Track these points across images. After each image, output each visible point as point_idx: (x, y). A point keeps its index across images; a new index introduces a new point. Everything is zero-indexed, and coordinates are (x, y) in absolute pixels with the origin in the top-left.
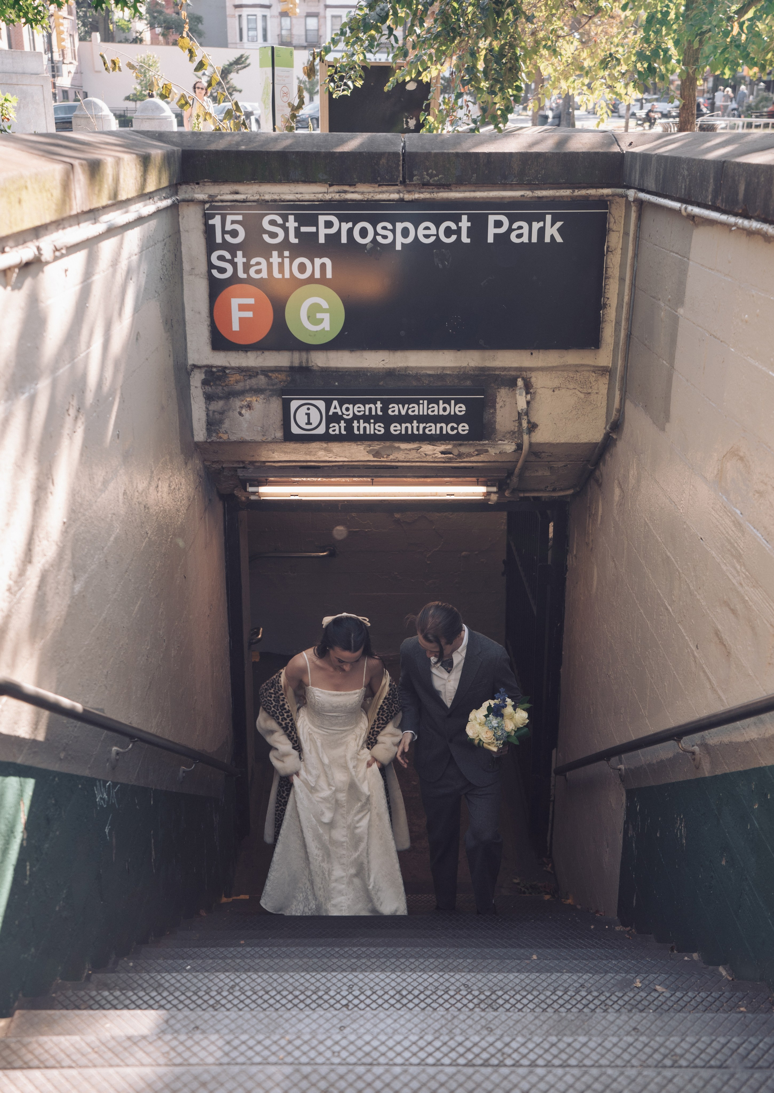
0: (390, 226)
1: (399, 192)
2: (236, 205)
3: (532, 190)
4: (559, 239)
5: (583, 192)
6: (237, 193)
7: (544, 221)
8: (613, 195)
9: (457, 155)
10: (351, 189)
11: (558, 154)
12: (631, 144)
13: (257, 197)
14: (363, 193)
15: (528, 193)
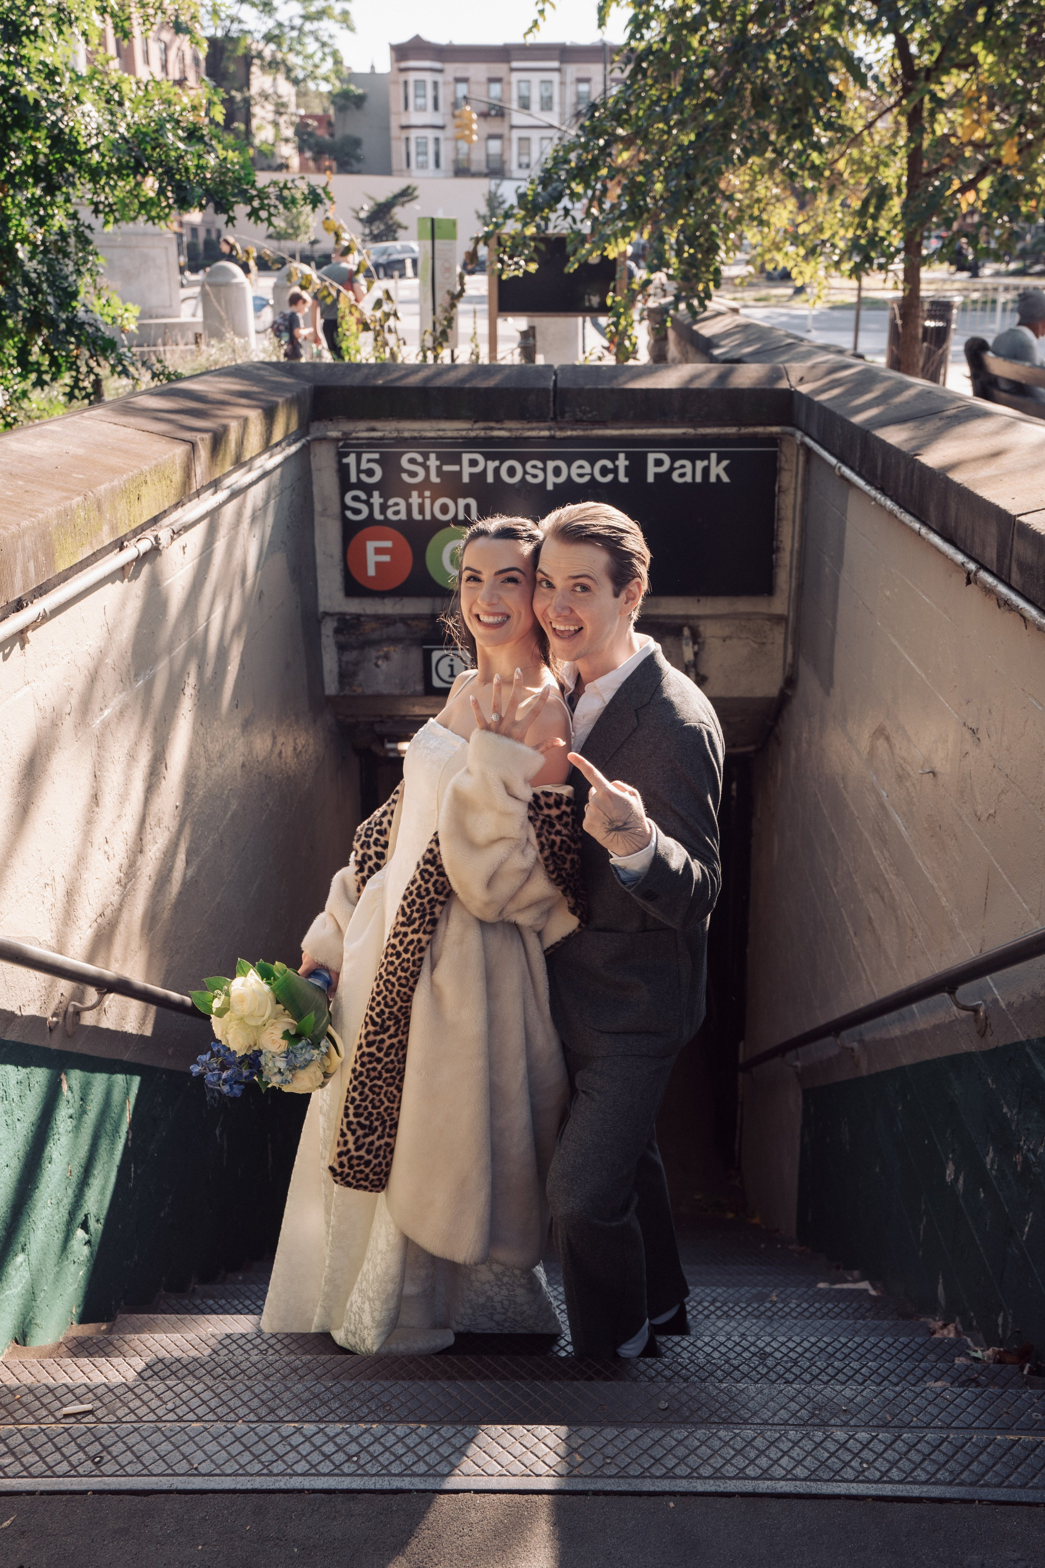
0: (540, 465)
1: (549, 429)
2: (372, 444)
3: (694, 427)
4: (725, 479)
5: (751, 430)
6: (373, 430)
7: (708, 458)
8: (784, 433)
9: (612, 391)
10: (498, 426)
11: (722, 390)
12: (802, 379)
13: (395, 434)
14: (510, 430)
15: (691, 431)
